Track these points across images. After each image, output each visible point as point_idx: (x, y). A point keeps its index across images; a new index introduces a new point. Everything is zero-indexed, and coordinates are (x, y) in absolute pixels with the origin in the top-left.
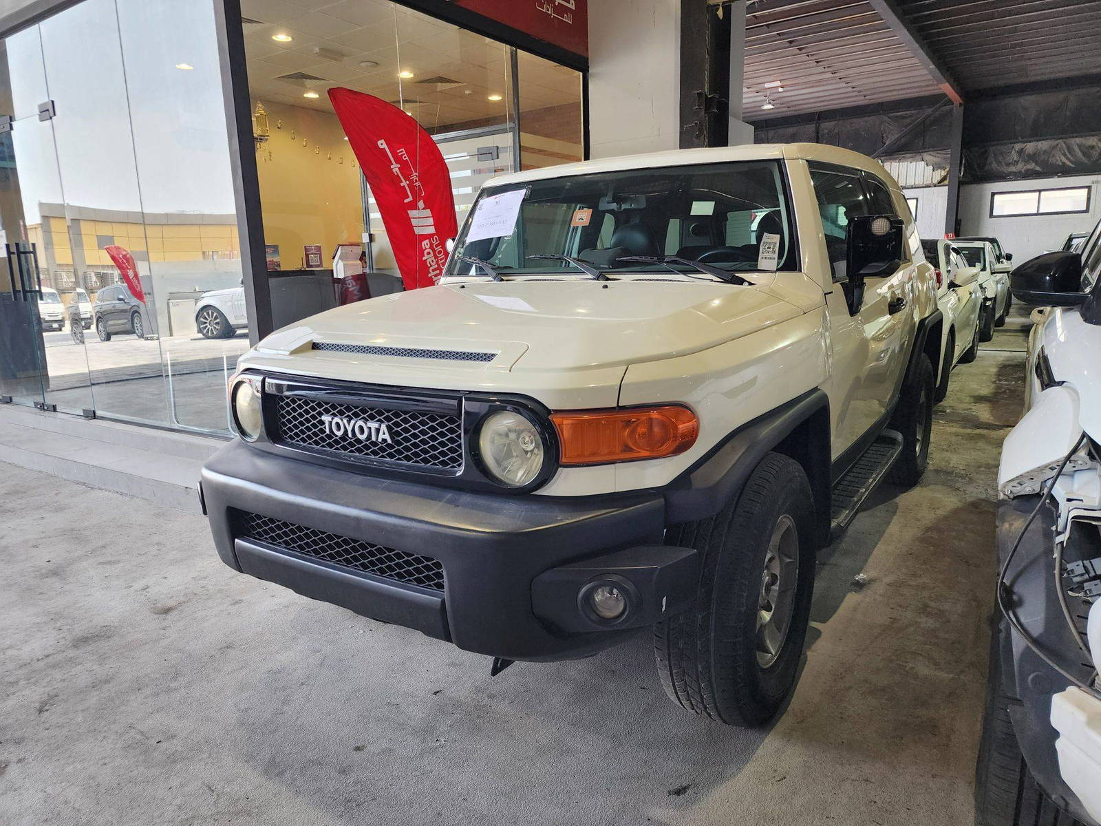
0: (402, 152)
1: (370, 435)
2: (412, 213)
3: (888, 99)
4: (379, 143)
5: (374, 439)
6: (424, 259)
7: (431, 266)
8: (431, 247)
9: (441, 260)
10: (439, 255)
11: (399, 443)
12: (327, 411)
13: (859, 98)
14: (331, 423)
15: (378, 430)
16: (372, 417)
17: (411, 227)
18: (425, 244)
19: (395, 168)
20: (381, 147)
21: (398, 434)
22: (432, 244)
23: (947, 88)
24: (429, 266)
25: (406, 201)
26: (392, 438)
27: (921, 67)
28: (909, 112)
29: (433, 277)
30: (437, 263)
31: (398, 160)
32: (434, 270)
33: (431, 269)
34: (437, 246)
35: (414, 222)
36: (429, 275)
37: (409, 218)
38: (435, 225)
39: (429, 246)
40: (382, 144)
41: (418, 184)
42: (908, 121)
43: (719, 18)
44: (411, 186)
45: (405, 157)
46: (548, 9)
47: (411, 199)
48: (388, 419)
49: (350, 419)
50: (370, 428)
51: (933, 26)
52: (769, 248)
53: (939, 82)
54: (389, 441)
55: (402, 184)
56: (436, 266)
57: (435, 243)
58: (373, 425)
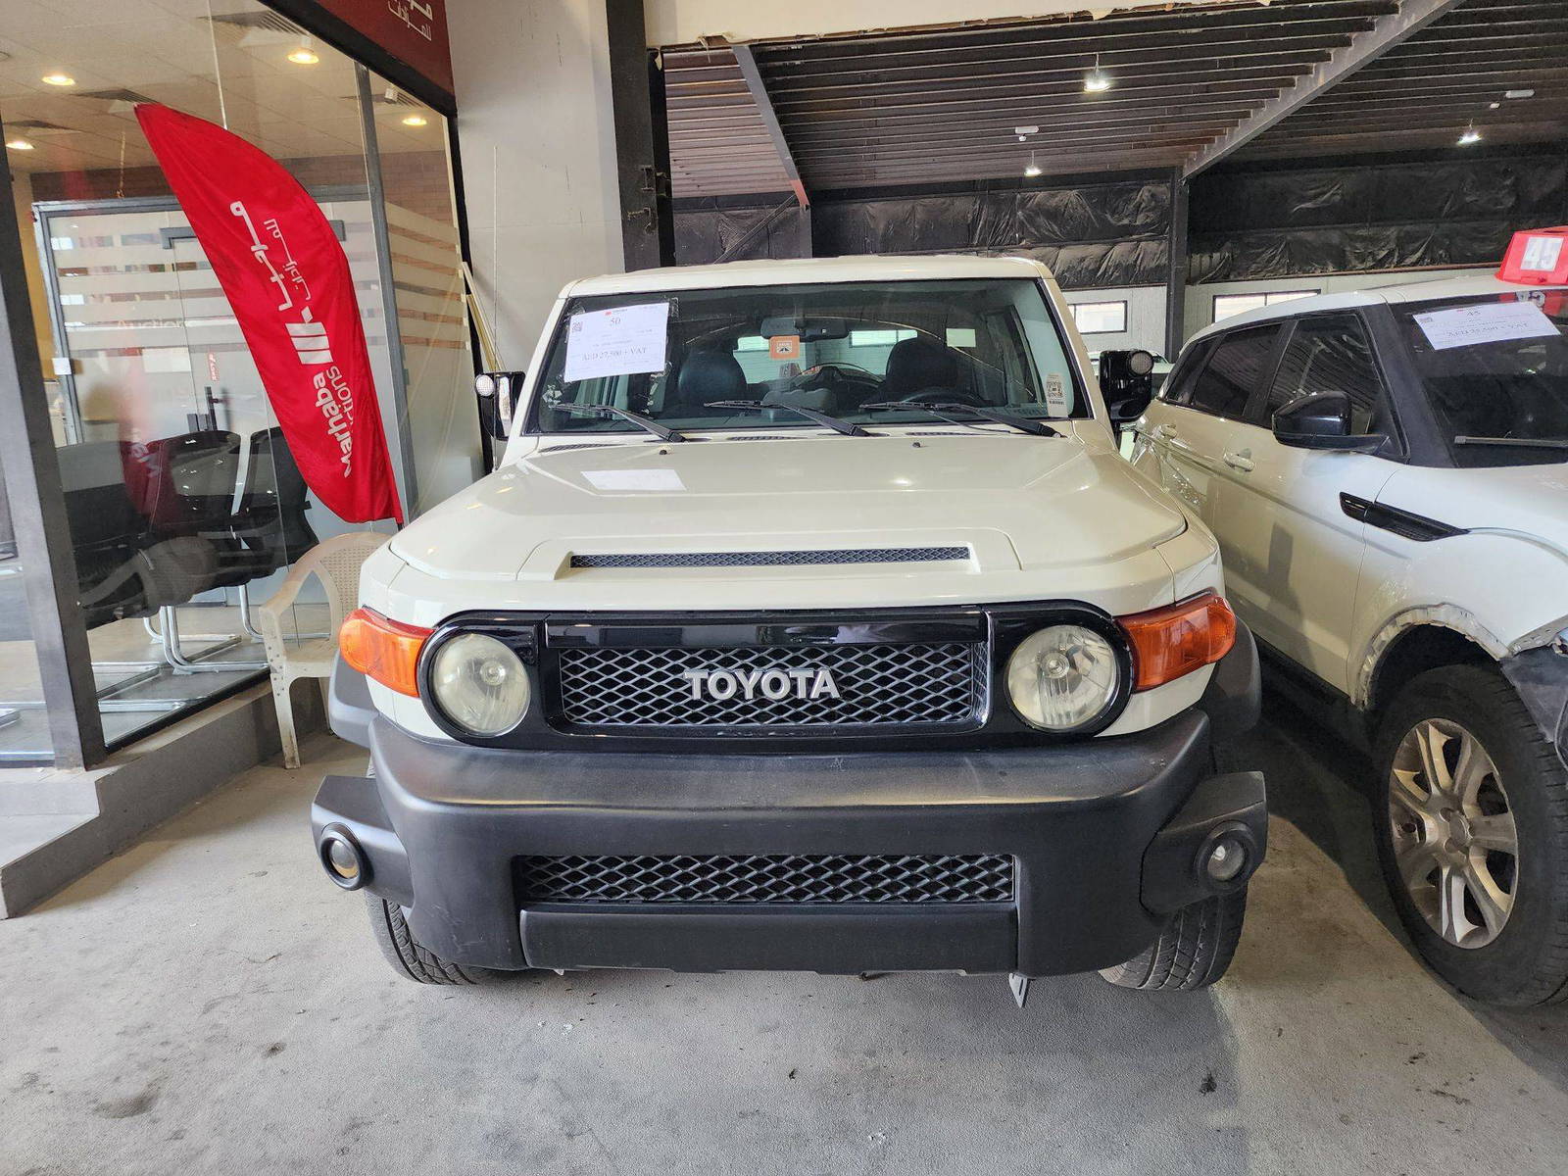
0: (272, 224)
1: (794, 689)
2: (293, 328)
3: (725, 193)
4: (234, 206)
5: (801, 694)
6: (318, 404)
7: (331, 416)
8: (328, 385)
9: (348, 405)
10: (342, 399)
11: (851, 695)
12: (693, 663)
13: (691, 188)
14: (704, 683)
15: (810, 682)
16: (796, 662)
17: (294, 352)
18: (318, 379)
19: (259, 250)
20: (236, 213)
21: (850, 681)
22: (328, 381)
23: (797, 186)
24: (327, 415)
25: (282, 307)
26: (840, 689)
27: (776, 156)
28: (748, 211)
29: (337, 435)
30: (341, 411)
31: (265, 237)
32: (337, 423)
33: (331, 422)
34: (338, 383)
35: (298, 343)
36: (330, 432)
37: (288, 337)
38: (333, 349)
39: (323, 384)
40: (238, 209)
41: (299, 279)
42: (749, 222)
43: (657, 68)
44: (287, 281)
45: (277, 234)
46: (401, 14)
47: (289, 304)
48: (828, 661)
49: (748, 670)
50: (794, 680)
51: (795, 108)
52: (1054, 389)
53: (792, 178)
54: (835, 694)
55: (273, 279)
56: (340, 416)
57: (334, 379)
58: (801, 675)
